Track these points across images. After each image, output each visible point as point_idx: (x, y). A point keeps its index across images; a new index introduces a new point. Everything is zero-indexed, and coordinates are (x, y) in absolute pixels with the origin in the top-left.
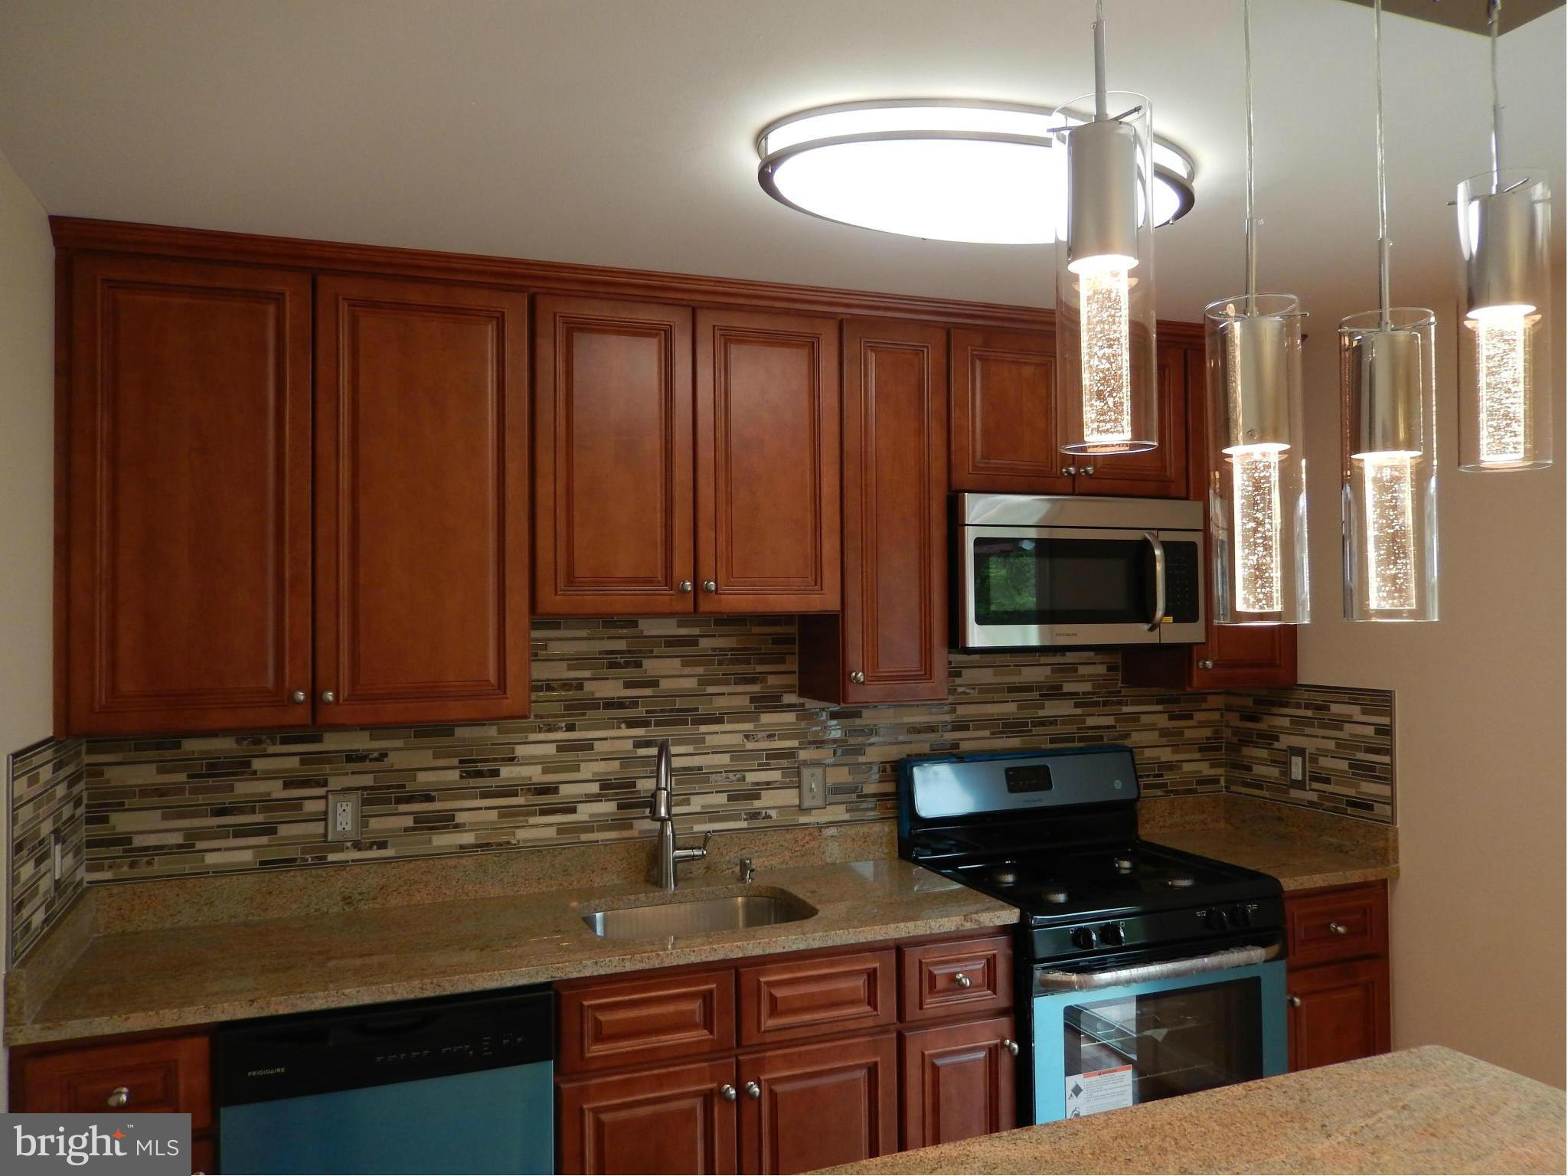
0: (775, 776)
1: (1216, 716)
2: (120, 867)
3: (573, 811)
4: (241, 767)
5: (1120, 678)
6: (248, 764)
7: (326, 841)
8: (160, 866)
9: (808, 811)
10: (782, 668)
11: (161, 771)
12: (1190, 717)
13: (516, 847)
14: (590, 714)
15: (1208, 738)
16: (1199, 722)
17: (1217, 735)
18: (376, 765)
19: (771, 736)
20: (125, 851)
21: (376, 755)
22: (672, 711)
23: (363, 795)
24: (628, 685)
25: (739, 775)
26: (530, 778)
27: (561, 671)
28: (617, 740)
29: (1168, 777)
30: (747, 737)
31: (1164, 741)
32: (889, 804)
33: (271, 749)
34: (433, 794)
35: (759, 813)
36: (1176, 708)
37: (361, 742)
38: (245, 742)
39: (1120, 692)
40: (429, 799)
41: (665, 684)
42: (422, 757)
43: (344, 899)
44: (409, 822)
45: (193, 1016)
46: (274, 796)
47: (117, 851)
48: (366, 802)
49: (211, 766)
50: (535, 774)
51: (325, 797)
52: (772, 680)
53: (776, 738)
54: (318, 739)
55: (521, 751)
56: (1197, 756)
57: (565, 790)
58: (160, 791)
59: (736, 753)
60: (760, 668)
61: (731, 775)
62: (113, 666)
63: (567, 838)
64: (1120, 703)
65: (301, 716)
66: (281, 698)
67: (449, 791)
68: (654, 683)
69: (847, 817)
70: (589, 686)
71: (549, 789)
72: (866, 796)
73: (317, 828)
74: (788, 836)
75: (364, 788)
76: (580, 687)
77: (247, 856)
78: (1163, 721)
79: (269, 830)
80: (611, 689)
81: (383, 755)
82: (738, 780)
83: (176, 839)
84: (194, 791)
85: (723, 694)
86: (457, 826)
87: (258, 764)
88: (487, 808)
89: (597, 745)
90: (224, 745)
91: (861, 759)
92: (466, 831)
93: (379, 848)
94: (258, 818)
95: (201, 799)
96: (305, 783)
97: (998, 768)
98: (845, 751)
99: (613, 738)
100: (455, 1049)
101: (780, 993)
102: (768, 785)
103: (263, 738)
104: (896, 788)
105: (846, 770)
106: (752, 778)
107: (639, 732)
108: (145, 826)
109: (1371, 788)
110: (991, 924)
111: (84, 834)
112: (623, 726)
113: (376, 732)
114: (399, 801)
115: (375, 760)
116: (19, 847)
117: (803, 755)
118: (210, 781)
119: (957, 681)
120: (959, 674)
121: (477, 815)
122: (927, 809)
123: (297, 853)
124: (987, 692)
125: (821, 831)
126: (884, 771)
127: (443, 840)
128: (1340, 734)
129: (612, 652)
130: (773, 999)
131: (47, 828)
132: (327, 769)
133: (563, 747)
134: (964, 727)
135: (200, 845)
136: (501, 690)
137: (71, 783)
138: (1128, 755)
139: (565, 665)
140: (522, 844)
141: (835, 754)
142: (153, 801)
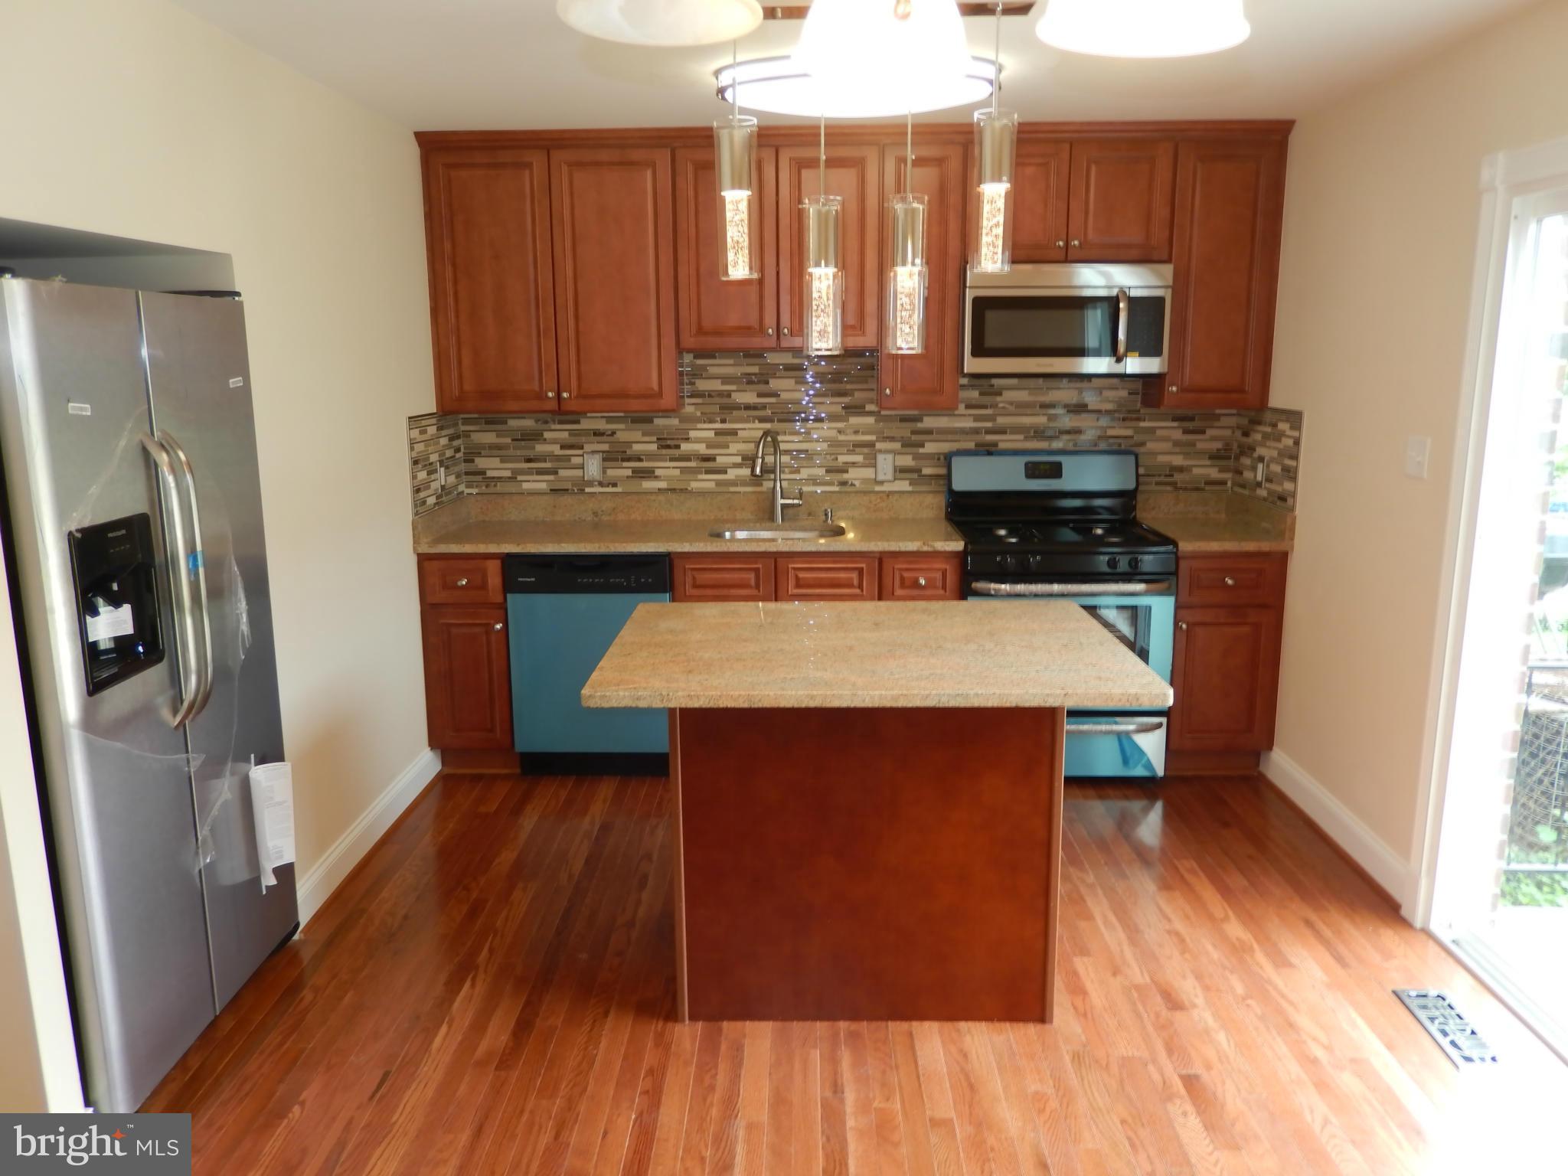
0: (859, 458)
1: (1228, 433)
2: (481, 487)
3: (726, 472)
4: (536, 436)
5: (1140, 399)
6: (541, 435)
7: (584, 481)
8: (500, 487)
9: (882, 483)
10: (865, 386)
11: (498, 436)
12: (1203, 432)
13: (691, 492)
14: (735, 413)
15: (1218, 450)
16: (1211, 437)
17: (1227, 447)
18: (610, 439)
19: (856, 432)
20: (483, 478)
21: (610, 432)
22: (789, 413)
23: (603, 456)
24: (759, 395)
25: (833, 457)
26: (698, 451)
27: (716, 385)
28: (753, 430)
29: (1178, 477)
30: (840, 432)
31: (1177, 450)
32: (942, 482)
33: (553, 427)
34: (642, 457)
35: (847, 482)
36: (1190, 425)
37: (602, 425)
38: (540, 422)
40: (640, 460)
41: (784, 396)
42: (637, 435)
43: (594, 513)
44: (629, 472)
45: (493, 549)
46: (556, 453)
47: (479, 478)
48: (604, 460)
49: (523, 435)
50: (701, 448)
51: (583, 455)
52: (857, 394)
53: (860, 433)
54: (577, 422)
55: (693, 434)
56: (1208, 462)
57: (719, 459)
58: (499, 447)
59: (834, 443)
60: (849, 387)
61: (828, 456)
62: (461, 377)
63: (724, 489)
64: (1138, 419)
65: (553, 405)
66: (541, 396)
67: (651, 457)
68: (776, 395)
69: (910, 489)
70: (733, 395)
71: (710, 459)
72: (925, 476)
73: (578, 473)
74: (865, 498)
75: (603, 452)
76: (729, 396)
77: (543, 486)
78: (1178, 435)
79: (554, 472)
80: (749, 397)
81: (613, 433)
82: (833, 460)
83: (508, 474)
84: (515, 448)
86: (656, 477)
87: (547, 435)
88: (674, 468)
89: (740, 433)
90: (528, 423)
91: (921, 450)
92: (662, 480)
93: (613, 487)
94: (548, 465)
95: (519, 453)
96: (572, 447)
97: (1020, 462)
98: (907, 444)
99: (749, 429)
100: (617, 580)
101: (801, 575)
102: (854, 464)
103: (549, 420)
104: (943, 471)
105: (910, 457)
106: (842, 459)
107: (768, 426)
108: (493, 466)
109: (1288, 486)
110: (943, 549)
111: (463, 467)
112: (757, 421)
113: (609, 420)
114: (623, 460)
115: (608, 435)
116: (415, 462)
117: (879, 446)
118: (523, 443)
119: (999, 399)
120: (1000, 394)
121: (668, 471)
122: (958, 485)
123: (569, 486)
124: (1022, 407)
125: (888, 496)
126: (939, 459)
127: (648, 485)
128: (1281, 446)
129: (749, 374)
130: (797, 578)
131: (434, 458)
132: (583, 439)
133: (719, 433)
134: (1002, 431)
135: (520, 478)
136: (660, 394)
137: (452, 439)
138: (1132, 458)
139: (719, 381)
140: (694, 490)
141: (902, 446)
142: (495, 452)
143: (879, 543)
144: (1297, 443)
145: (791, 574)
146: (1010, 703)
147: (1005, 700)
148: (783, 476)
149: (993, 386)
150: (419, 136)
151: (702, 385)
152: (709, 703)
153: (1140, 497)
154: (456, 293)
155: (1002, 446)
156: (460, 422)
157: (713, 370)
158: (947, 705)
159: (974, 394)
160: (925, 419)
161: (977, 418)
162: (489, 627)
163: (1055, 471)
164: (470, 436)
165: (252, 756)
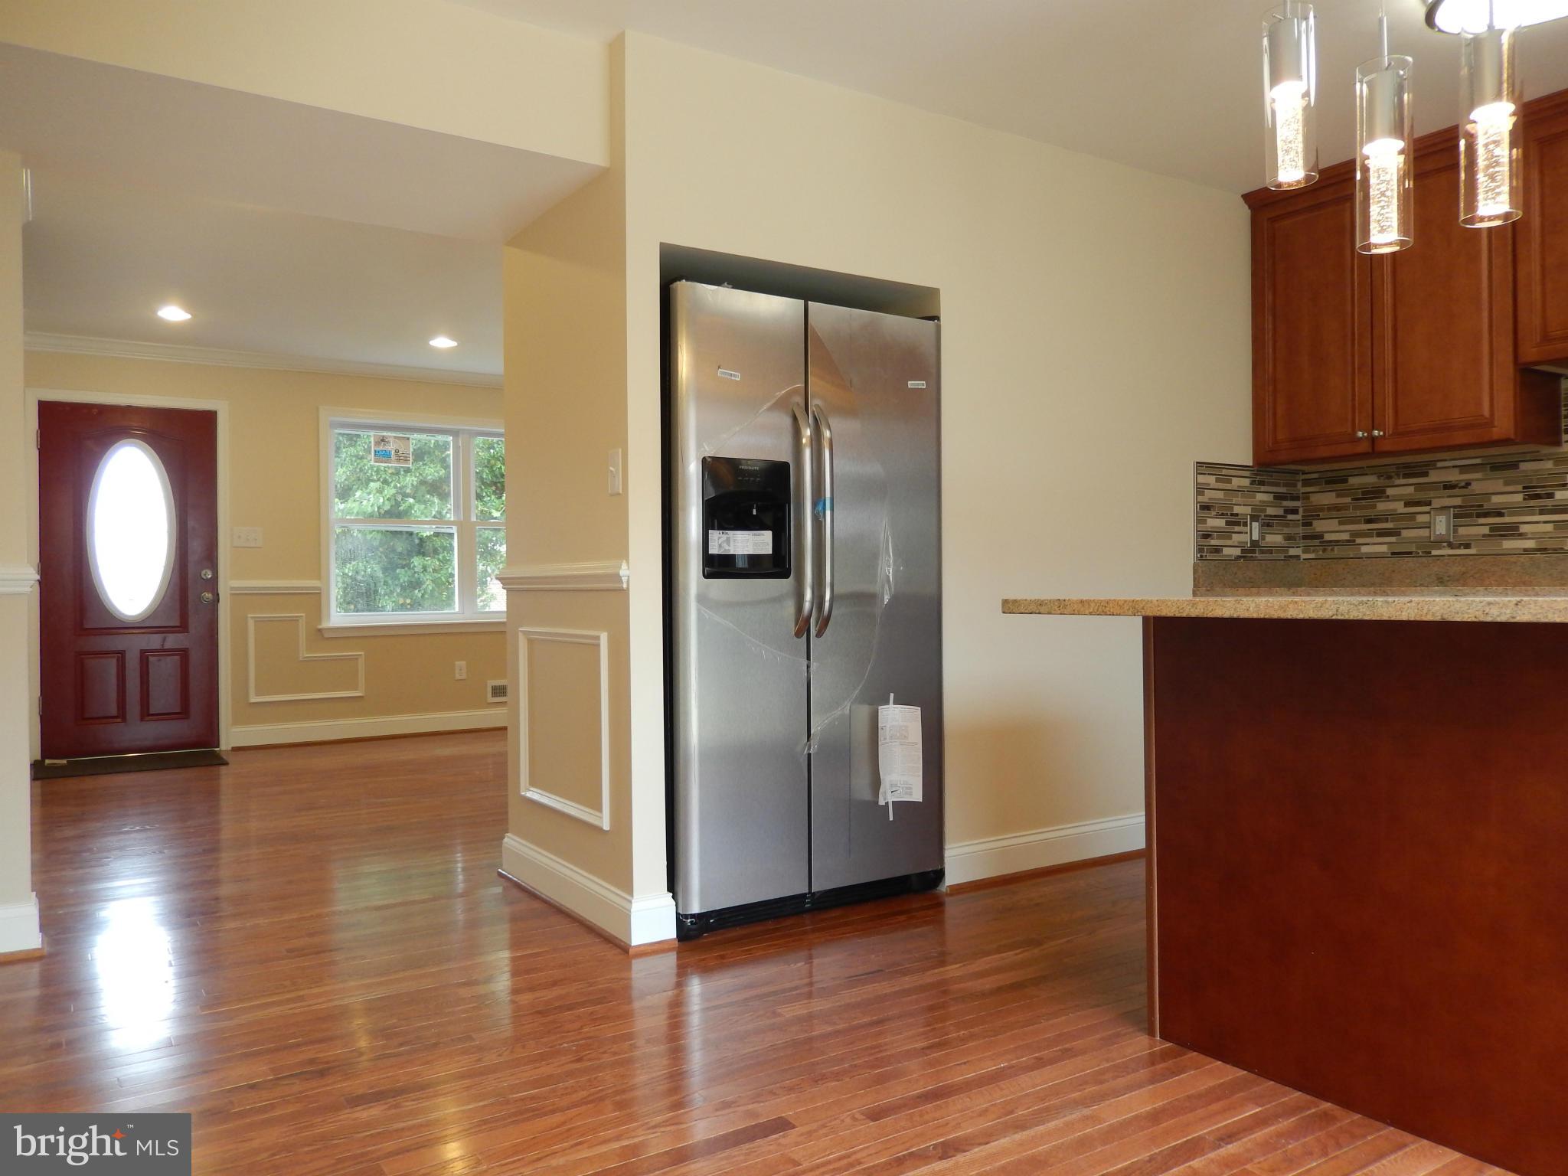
2: (1318, 551)
4: (1378, 493)
6: (1384, 492)
7: (1430, 541)
8: (1337, 551)
11: (1338, 496)
18: (1463, 491)
20: (1320, 542)
21: (1463, 484)
23: (1454, 511)
33: (1398, 482)
34: (1503, 511)
37: (1454, 476)
38: (1382, 478)
40: (1500, 514)
42: (1497, 485)
43: (1438, 579)
44: (1486, 530)
46: (1399, 511)
47: (1316, 542)
48: (1456, 516)
49: (1363, 493)
51: (1429, 513)
54: (1426, 474)
58: (1337, 508)
62: (1275, 426)
65: (1366, 447)
67: (1515, 510)
73: (1424, 533)
75: (1455, 507)
77: (1384, 549)
79: (1396, 533)
81: (1468, 484)
83: (1345, 536)
84: (1355, 508)
86: (1521, 535)
87: (1390, 491)
88: (1545, 522)
90: (1371, 480)
92: (1528, 539)
93: (1465, 548)
94: (1389, 525)
95: (1359, 513)
96: (1418, 503)
103: (1395, 475)
108: (1331, 529)
111: (1301, 530)
113: (1463, 469)
114: (1479, 515)
115: (1463, 487)
116: (1205, 507)
118: (1363, 502)
121: (1537, 527)
123: (1412, 548)
127: (1510, 544)
131: (1242, 510)
132: (1432, 494)
135: (1359, 541)
136: (1491, 421)
137: (1279, 497)
142: (1334, 514)
156: (1300, 484)
164: (1308, 498)
165: (892, 695)
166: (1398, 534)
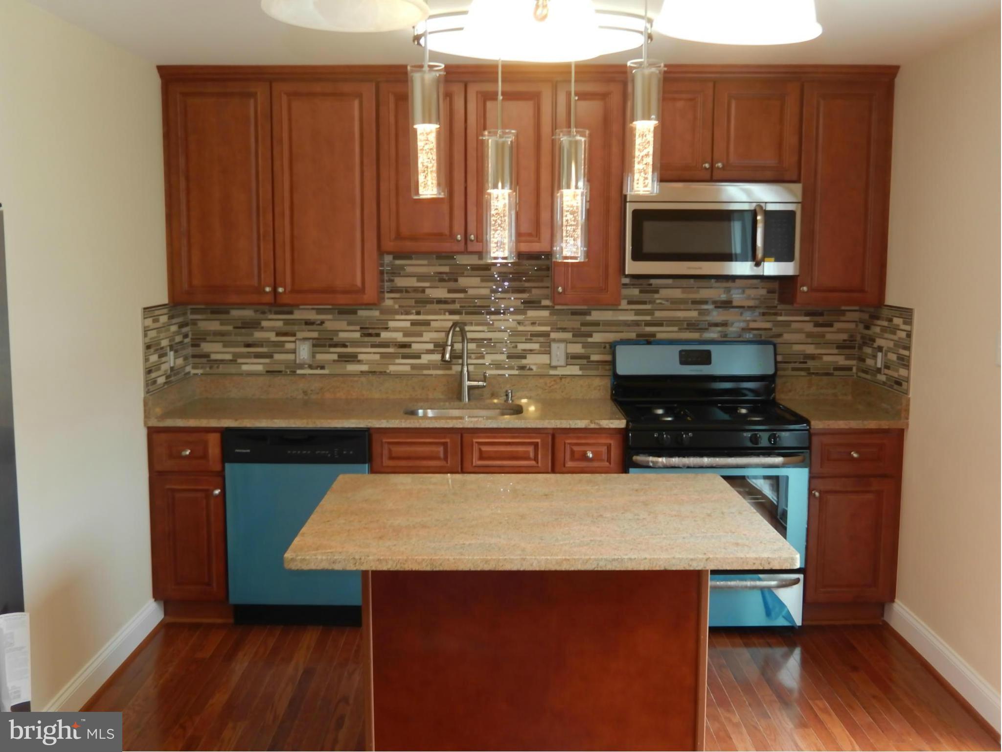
0: (536, 346)
1: (852, 326)
2: (206, 368)
3: (419, 357)
4: (254, 325)
5: (777, 298)
6: (259, 323)
7: (295, 363)
8: (222, 369)
9: (555, 367)
10: (541, 284)
11: (221, 324)
12: (831, 325)
13: (389, 374)
14: (429, 306)
15: (844, 340)
16: (838, 329)
17: (852, 338)
18: (319, 328)
19: (533, 324)
20: (208, 361)
21: (319, 322)
22: (475, 306)
23: (313, 342)
24: (450, 291)
25: (513, 345)
26: (396, 339)
27: (412, 282)
28: (444, 321)
30: (519, 323)
31: (810, 340)
32: (608, 367)
33: (271, 316)
34: (347, 343)
35: (525, 367)
36: (820, 319)
37: (312, 316)
38: (258, 313)
39: (776, 307)
40: (345, 346)
41: (471, 292)
42: (341, 324)
43: (304, 392)
44: (335, 357)
45: (214, 423)
46: (272, 340)
47: (204, 360)
48: (314, 346)
49: (243, 323)
50: (399, 337)
51: (295, 342)
52: (534, 291)
53: (537, 324)
54: (291, 313)
55: (391, 324)
56: (836, 351)
57: (414, 346)
58: (222, 334)
59: (514, 333)
60: (527, 285)
61: (509, 344)
63: (418, 372)
64: (776, 314)
65: (269, 299)
66: (260, 291)
67: (355, 343)
68: (464, 291)
69: (580, 373)
70: (428, 291)
71: (406, 346)
72: (593, 362)
73: (291, 357)
74: (541, 380)
75: (313, 339)
76: (423, 291)
77: (260, 368)
78: (809, 327)
79: (270, 356)
80: (440, 293)
81: (322, 323)
82: (513, 347)
83: (228, 357)
84: (236, 335)
85: (505, 298)
86: (359, 361)
87: (264, 324)
88: (374, 353)
89: (433, 324)
90: (248, 313)
91: (590, 340)
92: (364, 364)
93: (321, 369)
94: (265, 350)
95: (239, 339)
96: (286, 334)
97: (675, 350)
98: (579, 335)
99: (441, 320)
100: (323, 452)
101: (484, 448)
102: (531, 351)
103: (266, 311)
104: (608, 358)
105: (580, 345)
106: (521, 346)
107: (456, 317)
108: (216, 350)
109: (903, 372)
110: (607, 427)
111: (190, 351)
112: (447, 313)
113: (319, 311)
114: (331, 346)
115: (319, 325)
116: (148, 347)
117: (553, 335)
118: (243, 330)
119: (656, 296)
120: (657, 292)
121: (369, 356)
122: (622, 370)
123: (282, 368)
124: (676, 304)
125: (561, 379)
126: (605, 347)
127: (352, 368)
128: (895, 338)
129: (441, 273)
130: (480, 451)
131: (165, 343)
132: (296, 328)
133: (414, 323)
134: (660, 324)
135: (240, 361)
136: (363, 290)
137: (182, 326)
138: (771, 347)
139: (415, 279)
140: (392, 373)
141: (574, 336)
142: (218, 338)
143: (553, 421)
144: (909, 335)
145: (476, 448)
146: (660, 566)
147: (654, 565)
148: (470, 361)
149: (651, 285)
150: (161, 69)
151: (400, 282)
152: (396, 566)
153: (779, 381)
154: (188, 202)
155: (660, 336)
156: (189, 312)
157: (409, 269)
158: (604, 569)
159: (635, 292)
160: (593, 313)
161: (638, 312)
162: (208, 493)
163: (705, 358)
164: (196, 324)
166: (271, 357)
